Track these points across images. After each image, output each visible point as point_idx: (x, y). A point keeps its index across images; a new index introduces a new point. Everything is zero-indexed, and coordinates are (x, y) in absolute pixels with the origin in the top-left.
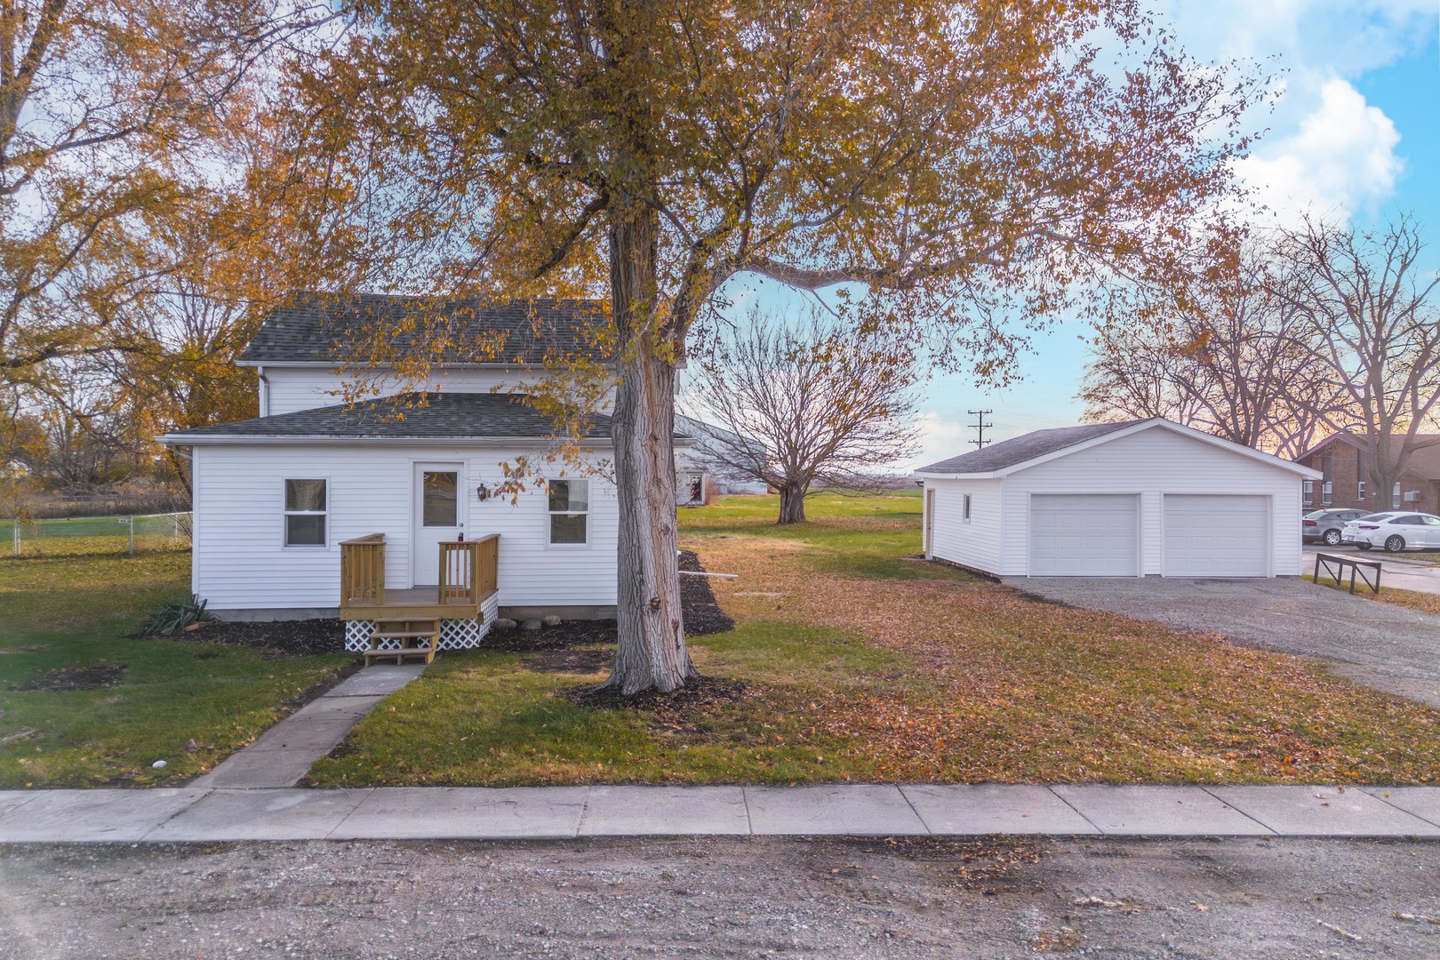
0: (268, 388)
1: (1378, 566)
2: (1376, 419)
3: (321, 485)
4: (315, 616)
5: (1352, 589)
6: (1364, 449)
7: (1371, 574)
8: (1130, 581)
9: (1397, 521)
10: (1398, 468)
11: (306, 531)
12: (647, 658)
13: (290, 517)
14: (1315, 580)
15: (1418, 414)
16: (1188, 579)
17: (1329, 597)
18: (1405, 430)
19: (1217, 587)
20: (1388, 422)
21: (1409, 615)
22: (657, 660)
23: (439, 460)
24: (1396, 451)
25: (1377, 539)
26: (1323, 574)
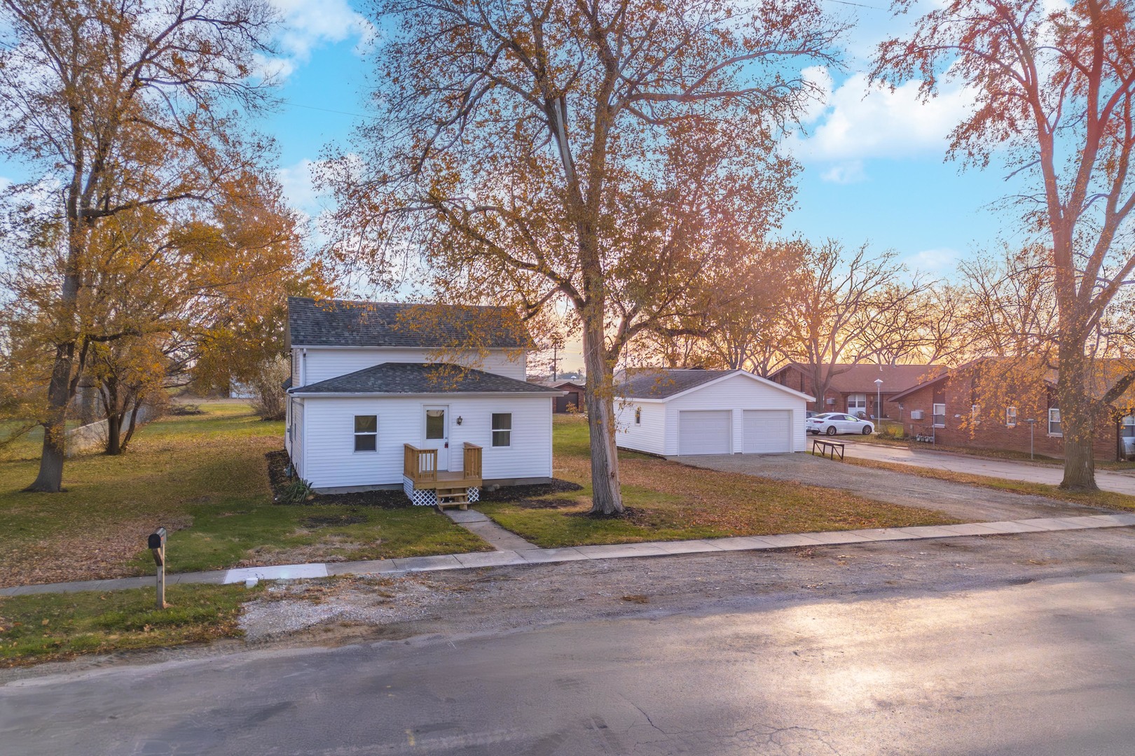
0: (305, 360)
1: (843, 446)
2: (815, 358)
3: (374, 418)
4: (371, 489)
5: (832, 458)
6: (806, 373)
7: (840, 450)
8: (727, 457)
9: (832, 418)
10: (825, 385)
11: (366, 443)
12: (611, 498)
13: (357, 436)
14: (813, 453)
15: (835, 354)
16: (755, 454)
17: (822, 462)
18: (829, 362)
19: (770, 459)
20: (820, 358)
21: (863, 470)
22: (615, 499)
23: (435, 404)
24: (824, 374)
25: (823, 428)
26: (817, 450)
